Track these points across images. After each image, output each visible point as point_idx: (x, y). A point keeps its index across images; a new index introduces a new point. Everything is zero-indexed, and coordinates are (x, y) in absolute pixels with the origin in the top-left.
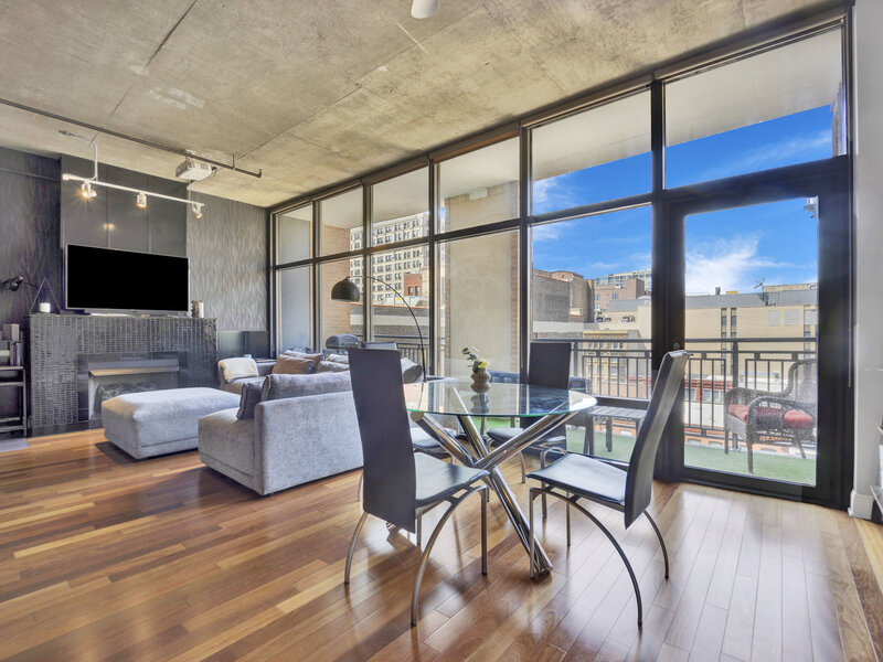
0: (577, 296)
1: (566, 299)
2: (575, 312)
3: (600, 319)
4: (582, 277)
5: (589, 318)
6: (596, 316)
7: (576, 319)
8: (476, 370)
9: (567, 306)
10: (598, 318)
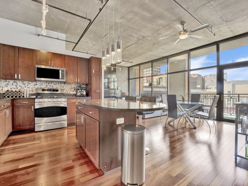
0: (200, 81)
1: (196, 83)
2: (199, 86)
3: (207, 88)
4: (201, 75)
5: (203, 88)
6: (206, 87)
7: (199, 88)
8: (183, 98)
9: (196, 85)
10: (206, 88)
